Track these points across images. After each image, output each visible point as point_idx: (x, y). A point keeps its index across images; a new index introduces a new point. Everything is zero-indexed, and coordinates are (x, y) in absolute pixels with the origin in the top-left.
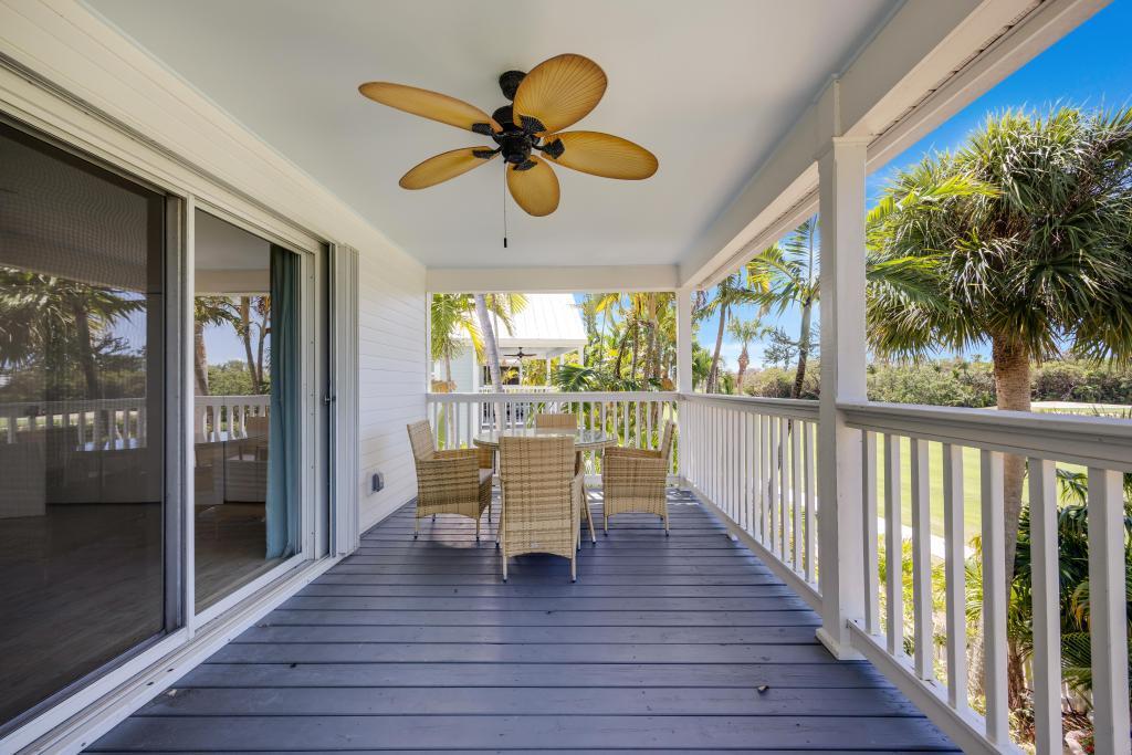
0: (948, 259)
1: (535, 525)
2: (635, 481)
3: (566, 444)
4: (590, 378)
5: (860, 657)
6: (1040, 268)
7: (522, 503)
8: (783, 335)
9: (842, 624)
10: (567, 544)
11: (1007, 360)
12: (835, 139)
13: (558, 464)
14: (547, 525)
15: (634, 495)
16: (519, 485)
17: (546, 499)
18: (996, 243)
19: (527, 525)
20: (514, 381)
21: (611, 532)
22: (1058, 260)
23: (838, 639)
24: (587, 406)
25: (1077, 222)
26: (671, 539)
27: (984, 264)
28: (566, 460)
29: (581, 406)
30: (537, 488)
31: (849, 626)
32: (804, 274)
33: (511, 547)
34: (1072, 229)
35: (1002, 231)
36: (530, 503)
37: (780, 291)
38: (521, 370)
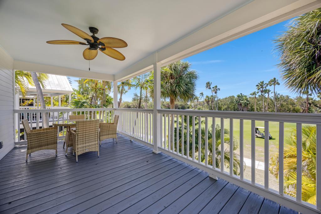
0: (164, 82)
1: (87, 144)
2: (109, 131)
3: (97, 122)
4: (86, 104)
5: (160, 152)
6: (176, 86)
7: (83, 139)
8: (137, 95)
9: (157, 147)
10: (97, 148)
11: (172, 101)
12: (157, 63)
13: (95, 127)
14: (91, 144)
15: (108, 135)
16: (82, 134)
17: (91, 137)
18: (171, 80)
19: (84, 145)
20: (31, 105)
21: (102, 145)
22: (178, 85)
23: (156, 151)
24: (83, 113)
25: (181, 79)
26: (117, 144)
27: (170, 84)
28: (97, 126)
29: (89, 112)
30: (88, 134)
31: (158, 148)
32: (141, 81)
33: (79, 152)
34: (180, 80)
35: (172, 78)
36: (86, 139)
37: (136, 84)
38: (34, 100)
